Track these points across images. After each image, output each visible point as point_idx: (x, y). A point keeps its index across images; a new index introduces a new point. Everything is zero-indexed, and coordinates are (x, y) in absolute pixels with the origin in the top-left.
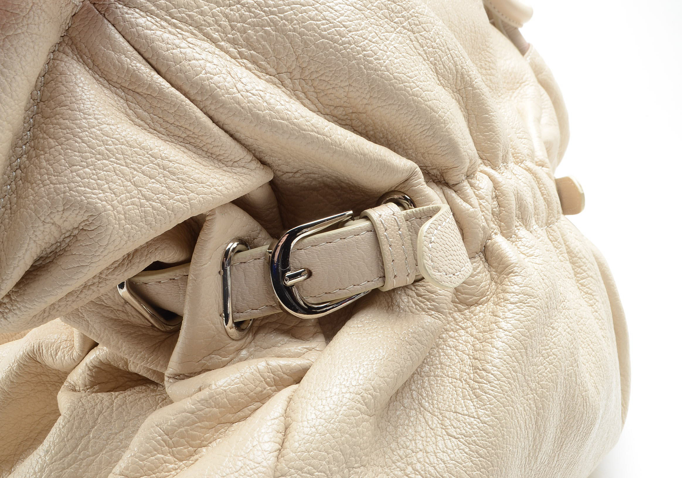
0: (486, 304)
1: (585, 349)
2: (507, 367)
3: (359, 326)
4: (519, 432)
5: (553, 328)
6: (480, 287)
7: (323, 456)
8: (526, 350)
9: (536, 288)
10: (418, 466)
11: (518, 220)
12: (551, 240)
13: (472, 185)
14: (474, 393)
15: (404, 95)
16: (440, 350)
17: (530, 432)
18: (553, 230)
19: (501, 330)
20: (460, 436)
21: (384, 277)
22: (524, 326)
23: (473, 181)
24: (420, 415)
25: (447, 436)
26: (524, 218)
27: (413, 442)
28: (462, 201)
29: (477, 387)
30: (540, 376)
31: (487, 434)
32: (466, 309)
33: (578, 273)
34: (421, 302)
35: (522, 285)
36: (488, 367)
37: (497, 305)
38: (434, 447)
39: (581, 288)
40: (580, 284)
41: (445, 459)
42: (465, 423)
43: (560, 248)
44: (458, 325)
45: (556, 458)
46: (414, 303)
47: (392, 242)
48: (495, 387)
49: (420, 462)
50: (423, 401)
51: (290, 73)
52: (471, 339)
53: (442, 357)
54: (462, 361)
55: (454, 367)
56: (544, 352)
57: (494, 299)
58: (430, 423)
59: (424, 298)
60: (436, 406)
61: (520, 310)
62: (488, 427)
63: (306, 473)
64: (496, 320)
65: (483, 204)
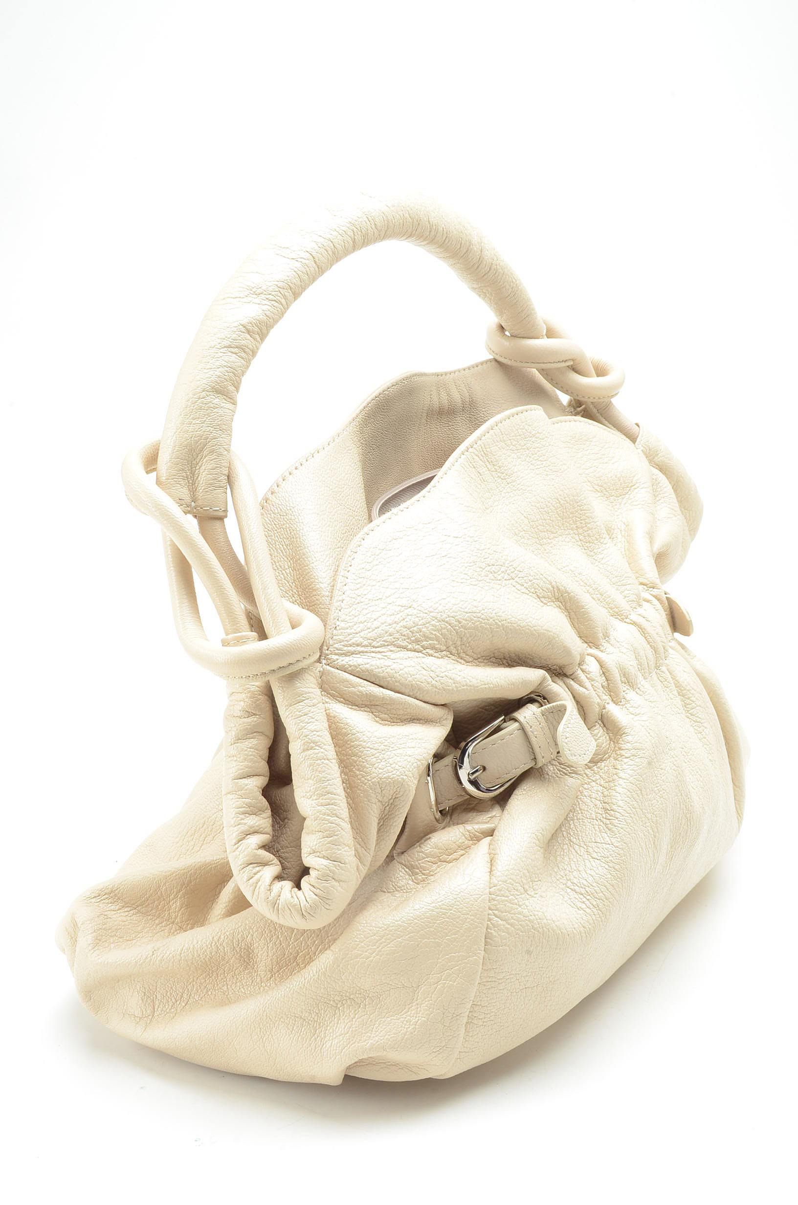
0: (609, 760)
1: (694, 776)
2: (628, 806)
3: (524, 793)
4: (641, 851)
5: (662, 769)
6: (602, 748)
7: (517, 873)
8: (641, 791)
9: (644, 743)
10: (575, 881)
11: (625, 685)
12: (661, 681)
13: (583, 671)
14: (607, 828)
15: (528, 629)
16: (579, 800)
17: (650, 850)
18: (662, 672)
19: (621, 779)
20: (601, 858)
21: (535, 758)
22: (638, 774)
23: (584, 667)
24: (570, 848)
25: (592, 859)
26: (630, 682)
27: (569, 866)
28: (579, 686)
29: (609, 823)
30: (654, 808)
31: (619, 855)
32: (594, 766)
33: (688, 704)
34: (563, 768)
35: (633, 742)
36: (614, 807)
37: (616, 760)
38: (584, 867)
39: (690, 717)
40: (690, 713)
41: (593, 874)
42: (603, 849)
43: (669, 687)
44: (590, 779)
45: (668, 867)
46: (558, 770)
47: (536, 734)
48: (622, 821)
49: (576, 878)
50: (572, 838)
51: (455, 644)
52: (600, 788)
53: (581, 805)
54: (596, 806)
55: (590, 811)
56: (655, 789)
57: (614, 755)
58: (579, 852)
59: (565, 766)
60: (581, 840)
61: (633, 762)
62: (620, 850)
63: (508, 883)
64: (616, 772)
65: (595, 685)
